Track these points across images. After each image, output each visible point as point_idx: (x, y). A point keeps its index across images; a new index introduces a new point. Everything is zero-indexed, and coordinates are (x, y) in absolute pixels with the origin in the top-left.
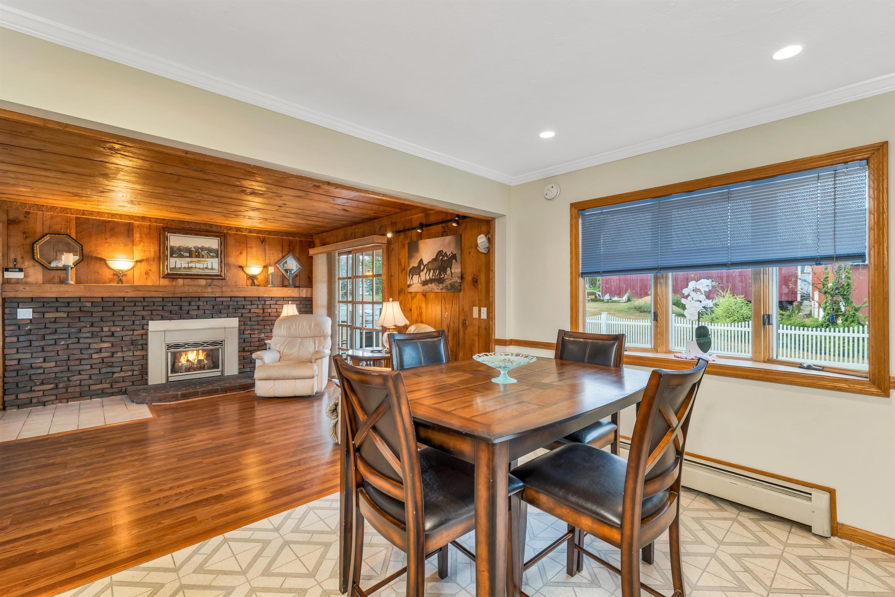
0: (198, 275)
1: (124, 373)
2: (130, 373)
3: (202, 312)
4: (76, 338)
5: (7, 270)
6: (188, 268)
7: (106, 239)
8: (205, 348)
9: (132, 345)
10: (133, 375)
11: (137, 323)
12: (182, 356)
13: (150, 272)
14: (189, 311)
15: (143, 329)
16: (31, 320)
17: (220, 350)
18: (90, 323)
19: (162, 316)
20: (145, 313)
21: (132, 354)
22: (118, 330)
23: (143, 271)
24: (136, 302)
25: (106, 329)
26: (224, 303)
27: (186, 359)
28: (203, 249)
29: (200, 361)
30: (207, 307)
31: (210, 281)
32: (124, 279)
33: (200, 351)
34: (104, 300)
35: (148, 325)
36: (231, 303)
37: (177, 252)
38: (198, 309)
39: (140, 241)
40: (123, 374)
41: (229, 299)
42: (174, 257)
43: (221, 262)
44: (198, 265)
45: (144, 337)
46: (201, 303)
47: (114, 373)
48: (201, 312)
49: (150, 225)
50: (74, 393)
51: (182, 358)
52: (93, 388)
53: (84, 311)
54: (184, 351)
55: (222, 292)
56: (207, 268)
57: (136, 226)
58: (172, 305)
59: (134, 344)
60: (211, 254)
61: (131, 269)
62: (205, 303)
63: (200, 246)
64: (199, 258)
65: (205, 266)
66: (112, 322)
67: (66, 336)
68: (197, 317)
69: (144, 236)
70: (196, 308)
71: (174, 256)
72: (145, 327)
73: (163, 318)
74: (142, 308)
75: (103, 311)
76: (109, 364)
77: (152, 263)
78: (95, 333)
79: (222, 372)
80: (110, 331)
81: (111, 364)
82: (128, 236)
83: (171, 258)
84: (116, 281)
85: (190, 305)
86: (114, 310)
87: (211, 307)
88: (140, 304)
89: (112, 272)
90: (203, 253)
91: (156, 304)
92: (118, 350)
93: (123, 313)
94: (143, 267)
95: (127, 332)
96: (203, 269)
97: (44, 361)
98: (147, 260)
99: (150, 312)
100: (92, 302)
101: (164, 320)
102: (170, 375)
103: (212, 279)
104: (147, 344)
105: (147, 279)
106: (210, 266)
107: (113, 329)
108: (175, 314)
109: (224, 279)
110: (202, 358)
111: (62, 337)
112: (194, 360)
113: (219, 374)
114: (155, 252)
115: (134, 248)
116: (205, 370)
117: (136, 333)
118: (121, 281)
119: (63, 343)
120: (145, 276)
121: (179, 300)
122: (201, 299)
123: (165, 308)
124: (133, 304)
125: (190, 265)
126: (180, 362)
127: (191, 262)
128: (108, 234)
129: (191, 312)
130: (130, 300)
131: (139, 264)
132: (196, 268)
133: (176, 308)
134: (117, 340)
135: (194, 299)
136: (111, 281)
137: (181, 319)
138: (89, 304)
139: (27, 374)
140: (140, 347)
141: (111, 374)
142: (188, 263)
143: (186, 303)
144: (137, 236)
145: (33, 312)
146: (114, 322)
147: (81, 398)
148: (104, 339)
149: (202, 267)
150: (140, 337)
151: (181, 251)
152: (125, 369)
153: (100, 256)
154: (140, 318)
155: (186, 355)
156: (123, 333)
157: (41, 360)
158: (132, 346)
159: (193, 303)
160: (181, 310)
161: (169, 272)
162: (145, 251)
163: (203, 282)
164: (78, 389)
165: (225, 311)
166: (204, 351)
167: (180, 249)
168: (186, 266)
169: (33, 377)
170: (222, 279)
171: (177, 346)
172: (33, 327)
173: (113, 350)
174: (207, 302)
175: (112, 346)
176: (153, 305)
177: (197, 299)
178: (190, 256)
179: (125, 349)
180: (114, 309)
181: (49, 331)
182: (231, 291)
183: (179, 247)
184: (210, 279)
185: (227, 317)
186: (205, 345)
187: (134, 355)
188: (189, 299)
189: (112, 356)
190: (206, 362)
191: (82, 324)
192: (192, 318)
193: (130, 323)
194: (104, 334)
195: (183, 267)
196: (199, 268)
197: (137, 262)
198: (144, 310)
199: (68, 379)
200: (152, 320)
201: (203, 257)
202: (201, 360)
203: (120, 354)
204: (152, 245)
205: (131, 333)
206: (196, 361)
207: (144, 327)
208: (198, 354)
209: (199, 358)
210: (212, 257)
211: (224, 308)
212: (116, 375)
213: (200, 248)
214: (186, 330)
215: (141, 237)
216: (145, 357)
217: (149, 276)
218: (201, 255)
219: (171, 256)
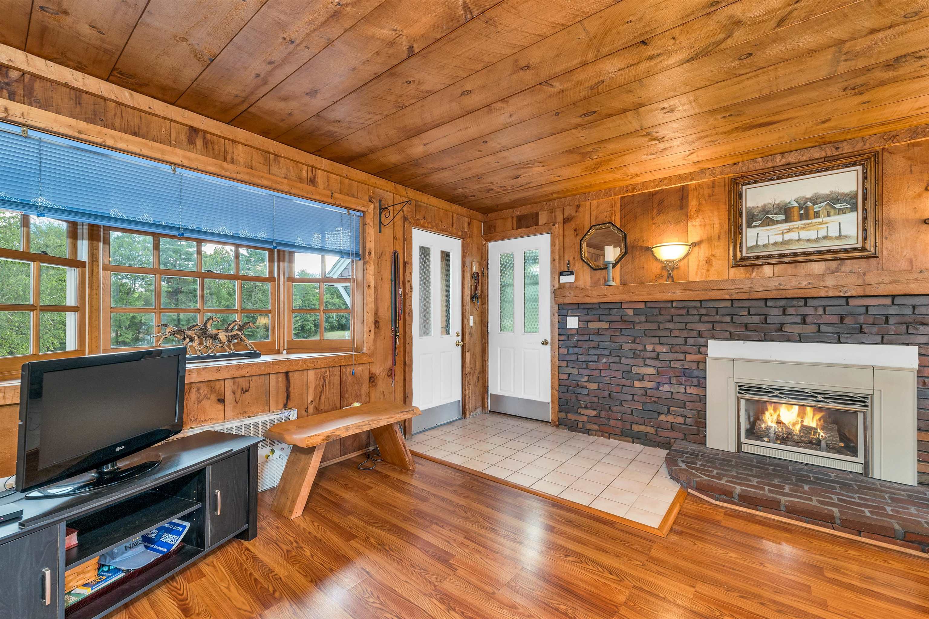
0: (804, 254)
1: (672, 417)
2: (681, 420)
3: (814, 328)
4: (618, 356)
5: (562, 274)
6: (784, 243)
7: (653, 219)
8: (819, 405)
9: (685, 376)
10: (684, 424)
11: (690, 341)
12: (767, 410)
13: (713, 258)
14: (782, 325)
15: (700, 353)
16: (577, 329)
17: (860, 417)
18: (632, 338)
19: (730, 332)
20: (701, 327)
21: (683, 390)
22: (664, 350)
23: (702, 258)
24: (688, 308)
25: (649, 348)
26: (871, 311)
27: (775, 417)
28: (815, 200)
29: (806, 429)
30: (826, 319)
31: (833, 265)
32: (674, 273)
33: (809, 410)
34: (649, 305)
35: (706, 346)
36: (892, 311)
37: (760, 216)
38: (804, 322)
39: (698, 211)
40: (670, 418)
41: (888, 301)
42: (755, 226)
43: (865, 218)
44: (804, 235)
45: (701, 366)
46: (809, 311)
47: (659, 414)
48: (811, 329)
49: (713, 182)
50: (615, 429)
51: (767, 414)
52: (635, 428)
53: (625, 321)
54: (771, 402)
55: (864, 285)
56: (825, 238)
57: (693, 187)
58: (749, 314)
59: (687, 375)
60: (837, 206)
61: (684, 258)
62: (820, 311)
63: (808, 196)
64: (807, 218)
65: (823, 233)
66: (657, 338)
67: (607, 352)
68: (801, 338)
69: (704, 202)
70: (798, 319)
71: (754, 224)
72: (703, 349)
73: (732, 337)
74: (697, 318)
75: (646, 322)
76: (654, 399)
77: (716, 243)
78: (638, 352)
79: (866, 465)
80: (654, 351)
81: (656, 400)
82: (681, 208)
83: (748, 230)
84: (665, 277)
85: (784, 314)
86: (660, 320)
87: (836, 319)
88: (695, 312)
89: (660, 266)
90: (816, 208)
91: (721, 311)
92: (664, 380)
93: (670, 326)
94: (702, 252)
95: (676, 354)
96: (817, 240)
97: (588, 381)
98: (709, 240)
99: (710, 326)
100: (634, 309)
101: (735, 339)
102: (743, 439)
103: (840, 259)
104: (705, 378)
105: (708, 270)
106: (834, 233)
107: (659, 348)
108: (755, 331)
109: (875, 256)
110: (814, 424)
111: (604, 353)
112: (794, 425)
113: (859, 469)
114: (720, 224)
115: (690, 224)
116: (820, 450)
117: (689, 357)
118: (670, 277)
119: (604, 361)
120: (706, 267)
121: (762, 304)
122: (810, 302)
123: (736, 319)
124: (684, 312)
125: (787, 237)
126: (764, 422)
127: (790, 230)
128: (655, 210)
129: (786, 328)
130: (681, 305)
131: (696, 249)
132: (800, 240)
133: (756, 319)
134: (664, 365)
135: (795, 302)
136: (659, 277)
137: (765, 340)
138: (630, 312)
139: (574, 393)
140: (695, 381)
141: (656, 415)
142: (783, 233)
143: (777, 309)
144: (693, 203)
145: (579, 321)
146: (659, 337)
147: (622, 438)
148: (648, 362)
149: (814, 237)
150: (694, 366)
151: (768, 212)
152: (674, 411)
153: (645, 245)
154: (695, 334)
155: (775, 410)
156: (671, 356)
157: (586, 378)
158: (684, 378)
159: (790, 311)
160: (766, 323)
161: (744, 254)
162: (705, 225)
163: (817, 268)
164: (619, 424)
165: (875, 329)
166: (816, 409)
167: (766, 211)
168: (779, 239)
169: (580, 398)
170: (868, 257)
171: (759, 390)
172: (581, 338)
173: (659, 380)
174: (824, 307)
175: (658, 373)
176: (714, 313)
177: (802, 303)
178: (787, 220)
179: (674, 381)
180: (660, 318)
181: (592, 345)
182: (894, 282)
183: (765, 206)
184: (835, 259)
185: (882, 343)
186: (820, 397)
187: (686, 393)
188: (782, 303)
189: (657, 388)
190: (822, 434)
191: (624, 339)
192: (789, 341)
193: (682, 341)
194: (648, 354)
195: (772, 242)
196: (808, 240)
197: (694, 245)
198: (700, 321)
199: (610, 407)
200: (714, 338)
201: (817, 215)
202: (811, 428)
203: (666, 388)
204: (716, 213)
205: (682, 356)
206: (798, 427)
207: (701, 349)
208: (802, 414)
209: (805, 423)
210: (842, 211)
211: (871, 321)
212: (662, 418)
213: (810, 200)
214: (775, 362)
215: (700, 203)
216: (702, 399)
217: (711, 265)
218: (811, 213)
219: (749, 226)
